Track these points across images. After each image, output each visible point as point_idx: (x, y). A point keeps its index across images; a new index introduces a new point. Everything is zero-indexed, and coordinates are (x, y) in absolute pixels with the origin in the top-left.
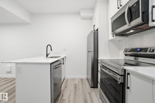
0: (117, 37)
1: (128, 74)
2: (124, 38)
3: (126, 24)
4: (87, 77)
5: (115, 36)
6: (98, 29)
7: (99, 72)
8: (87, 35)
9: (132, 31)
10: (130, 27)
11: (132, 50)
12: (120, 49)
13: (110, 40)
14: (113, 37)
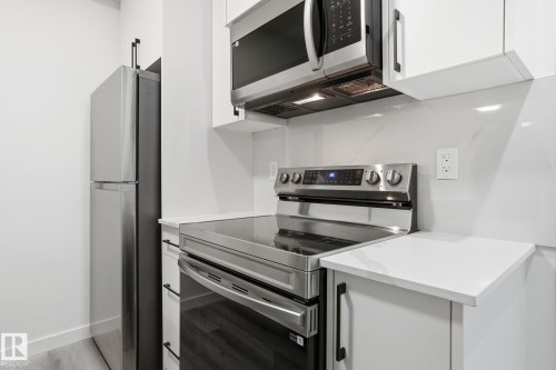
0: (252, 116)
1: (342, 289)
2: (277, 126)
3: (305, 59)
4: (91, 329)
5: (242, 111)
6: (158, 63)
7: (165, 291)
8: (91, 92)
9: (316, 97)
10: (319, 75)
11: (311, 176)
12: (255, 171)
13: (216, 128)
14: (236, 113)
